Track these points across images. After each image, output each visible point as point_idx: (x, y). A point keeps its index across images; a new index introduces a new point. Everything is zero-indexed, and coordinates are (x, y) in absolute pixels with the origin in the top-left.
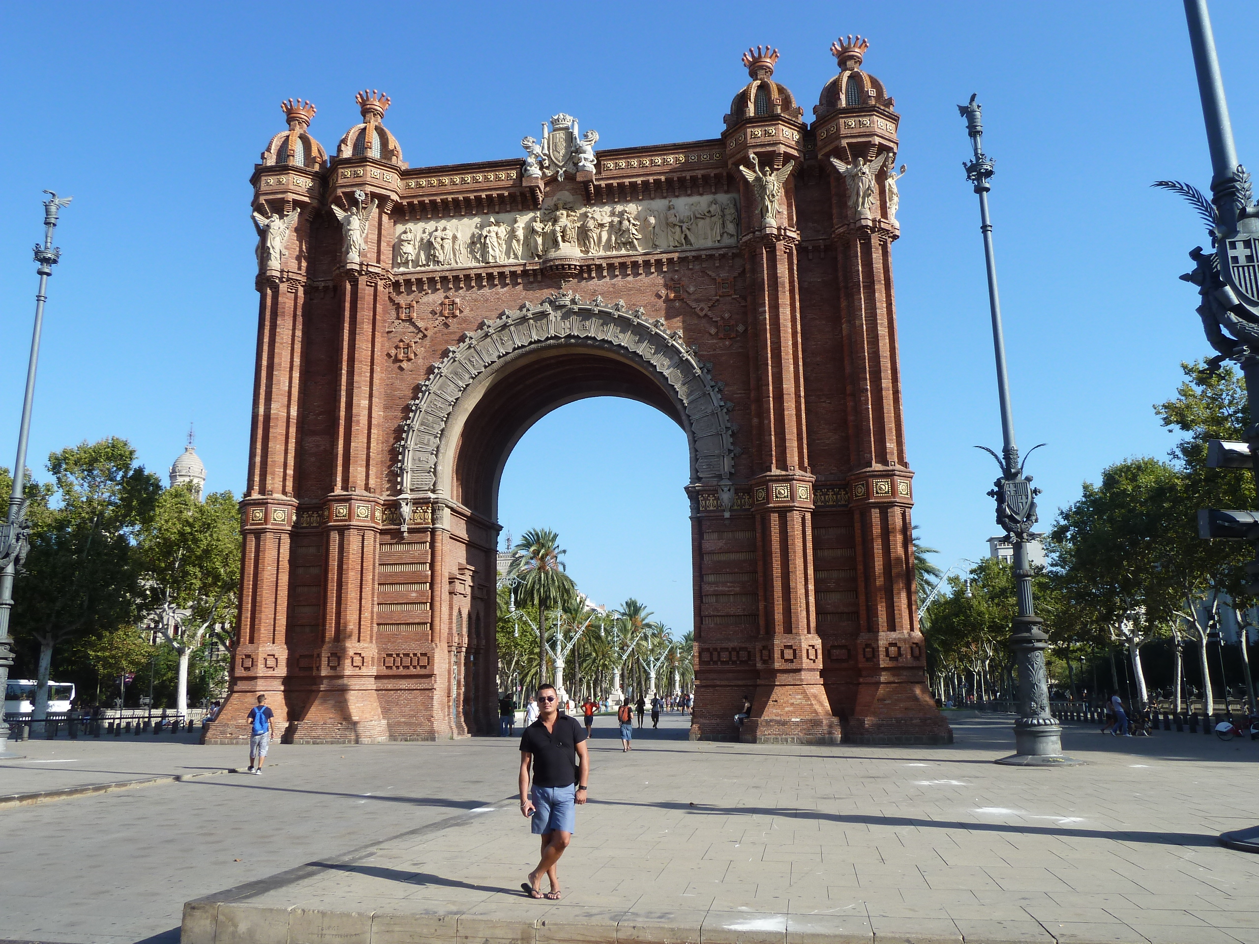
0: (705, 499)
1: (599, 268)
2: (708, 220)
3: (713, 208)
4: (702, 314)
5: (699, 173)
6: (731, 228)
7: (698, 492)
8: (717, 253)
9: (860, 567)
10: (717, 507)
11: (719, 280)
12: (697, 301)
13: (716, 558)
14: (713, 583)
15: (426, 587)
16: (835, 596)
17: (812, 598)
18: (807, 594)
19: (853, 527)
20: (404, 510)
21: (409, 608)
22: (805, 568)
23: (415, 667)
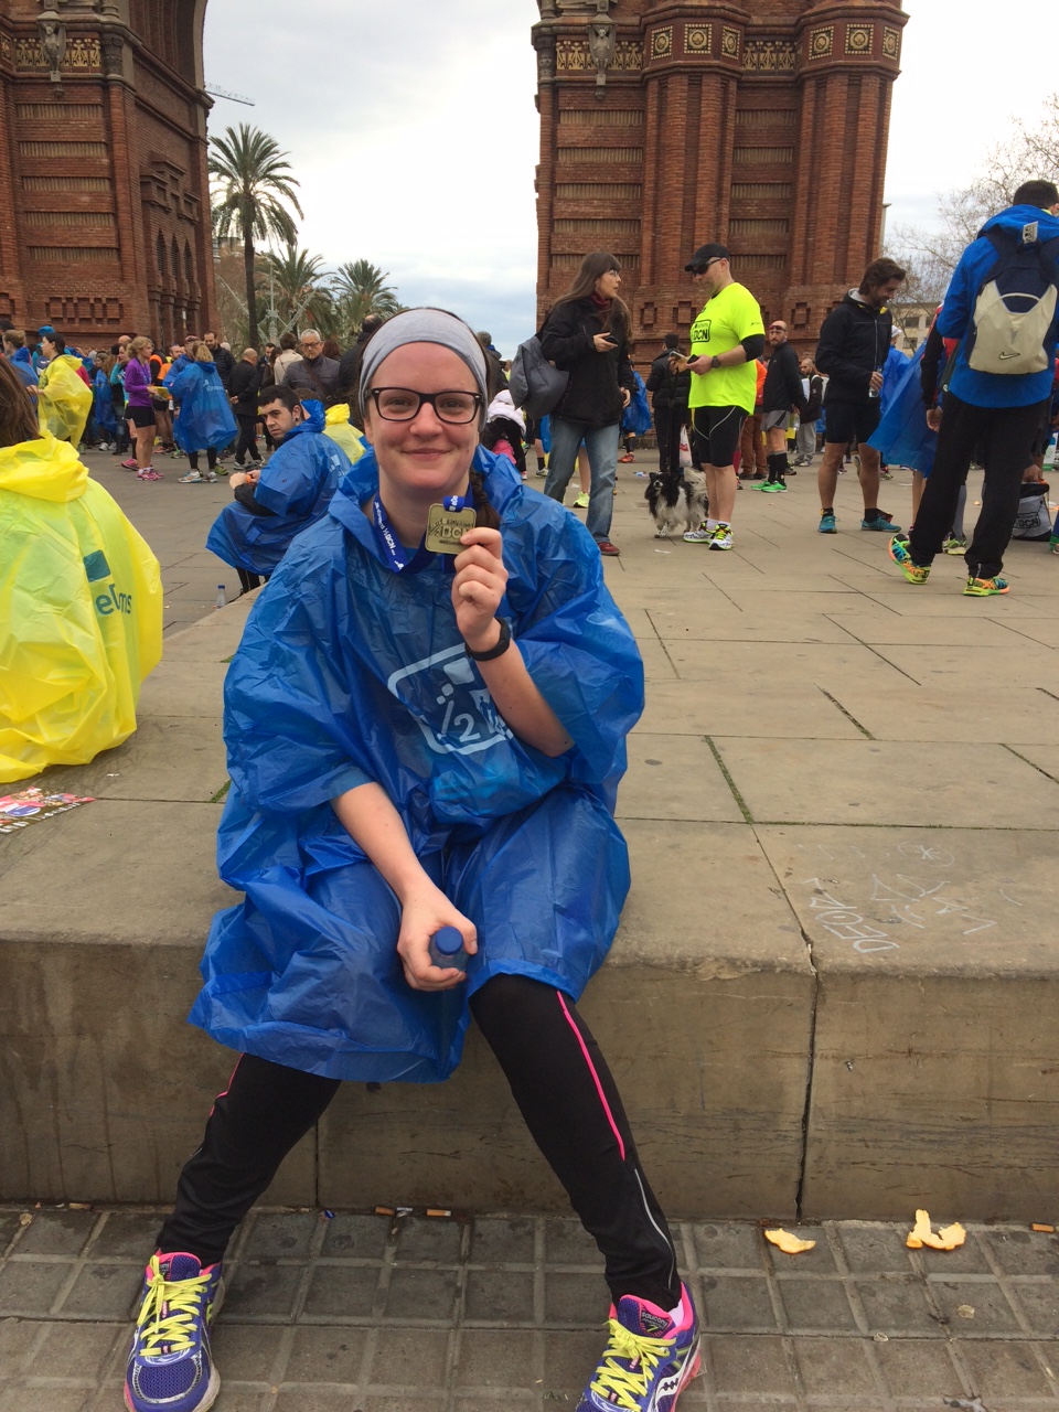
0: (567, 50)
7: (555, 36)
9: (804, 179)
14: (573, 200)
15: (105, 186)
16: (754, 231)
17: (724, 229)
18: (718, 221)
19: (796, 111)
20: (52, 41)
21: (80, 220)
22: (721, 178)
23: (99, 320)
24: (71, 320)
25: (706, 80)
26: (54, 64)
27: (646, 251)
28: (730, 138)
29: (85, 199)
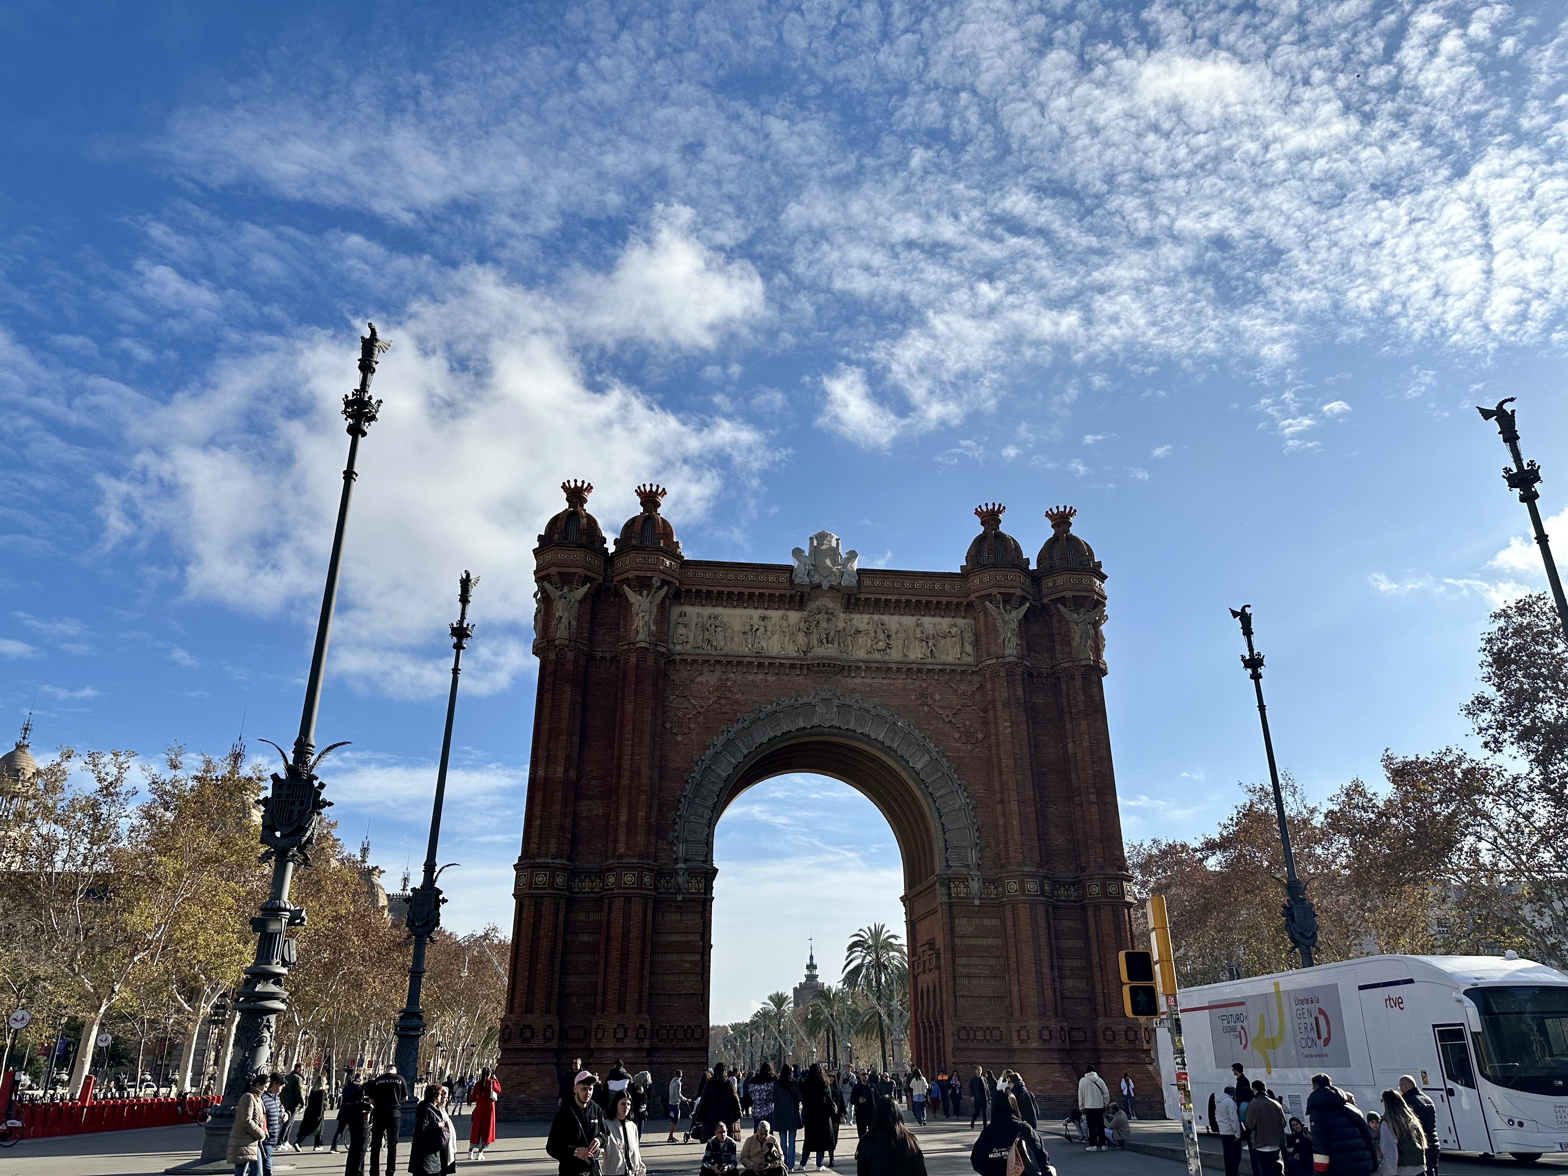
0: (957, 886)
1: (858, 668)
2: (949, 639)
3: (954, 630)
4: (947, 720)
5: (944, 600)
6: (969, 648)
7: (949, 879)
8: (959, 669)
9: (1096, 959)
10: (967, 894)
11: (960, 692)
12: (941, 707)
13: (967, 941)
14: (966, 965)
15: (698, 957)
16: (1070, 983)
17: (1057, 984)
18: (1054, 981)
19: (1085, 921)
20: (680, 880)
21: (682, 978)
22: (1051, 957)
23: (689, 1040)
24: (671, 1040)
25: (1038, 906)
26: (679, 891)
27: (1015, 996)
28: (1053, 936)
29: (687, 965)
